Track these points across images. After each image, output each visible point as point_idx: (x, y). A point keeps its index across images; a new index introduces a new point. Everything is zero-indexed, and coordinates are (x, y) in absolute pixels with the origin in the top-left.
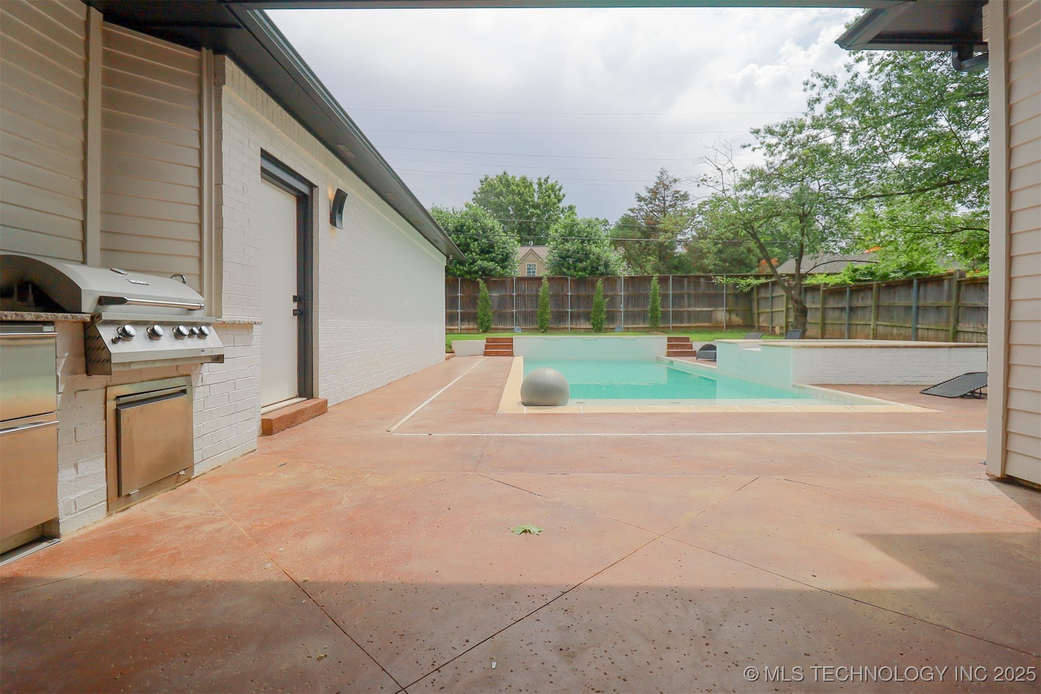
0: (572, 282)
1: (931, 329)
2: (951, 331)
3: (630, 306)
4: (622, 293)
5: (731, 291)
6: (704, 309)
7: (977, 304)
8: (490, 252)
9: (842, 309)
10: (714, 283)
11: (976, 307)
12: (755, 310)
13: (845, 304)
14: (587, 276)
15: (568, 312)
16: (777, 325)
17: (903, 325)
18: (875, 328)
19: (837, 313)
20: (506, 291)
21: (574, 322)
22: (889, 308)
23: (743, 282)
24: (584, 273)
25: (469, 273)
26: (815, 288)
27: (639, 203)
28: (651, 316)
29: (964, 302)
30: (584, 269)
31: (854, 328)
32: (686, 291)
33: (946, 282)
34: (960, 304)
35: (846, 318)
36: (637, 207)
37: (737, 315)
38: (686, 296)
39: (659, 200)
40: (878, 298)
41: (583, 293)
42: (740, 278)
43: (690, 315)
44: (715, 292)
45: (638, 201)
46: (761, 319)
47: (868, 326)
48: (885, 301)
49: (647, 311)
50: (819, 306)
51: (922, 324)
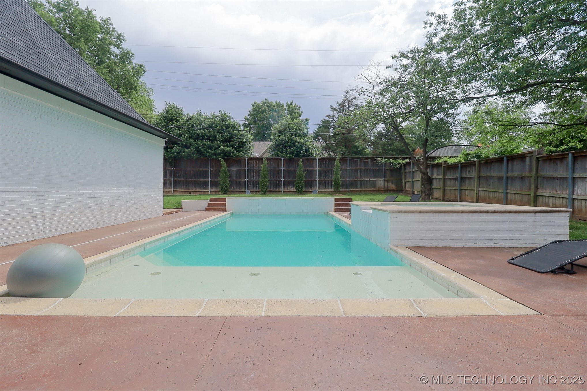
0: (284, 161)
1: (517, 194)
2: (532, 195)
3: (322, 177)
4: (317, 169)
5: (388, 168)
6: (371, 179)
7: (552, 175)
8: (231, 141)
9: (456, 179)
10: (377, 162)
11: (551, 177)
12: (403, 181)
13: (457, 175)
14: (293, 157)
15: (281, 181)
16: (416, 190)
17: (497, 191)
18: (478, 193)
19: (453, 182)
20: (241, 167)
21: (286, 188)
22: (487, 178)
23: (395, 162)
24: (291, 155)
25: (215, 154)
26: (439, 165)
27: (333, 112)
28: (335, 184)
29: (541, 173)
30: (292, 153)
31: (463, 192)
32: (359, 167)
33: (528, 159)
34: (539, 175)
35: (459, 185)
36: (331, 114)
37: (392, 183)
38: (359, 171)
39: (345, 110)
40: (479, 171)
41: (291, 168)
42: (393, 159)
43: (362, 183)
44: (377, 168)
45: (332, 111)
46: (407, 186)
47: (473, 191)
48: (484, 174)
49: (333, 180)
50: (441, 177)
51: (511, 190)
